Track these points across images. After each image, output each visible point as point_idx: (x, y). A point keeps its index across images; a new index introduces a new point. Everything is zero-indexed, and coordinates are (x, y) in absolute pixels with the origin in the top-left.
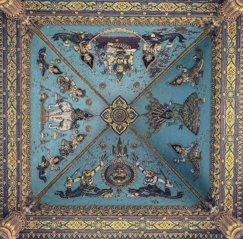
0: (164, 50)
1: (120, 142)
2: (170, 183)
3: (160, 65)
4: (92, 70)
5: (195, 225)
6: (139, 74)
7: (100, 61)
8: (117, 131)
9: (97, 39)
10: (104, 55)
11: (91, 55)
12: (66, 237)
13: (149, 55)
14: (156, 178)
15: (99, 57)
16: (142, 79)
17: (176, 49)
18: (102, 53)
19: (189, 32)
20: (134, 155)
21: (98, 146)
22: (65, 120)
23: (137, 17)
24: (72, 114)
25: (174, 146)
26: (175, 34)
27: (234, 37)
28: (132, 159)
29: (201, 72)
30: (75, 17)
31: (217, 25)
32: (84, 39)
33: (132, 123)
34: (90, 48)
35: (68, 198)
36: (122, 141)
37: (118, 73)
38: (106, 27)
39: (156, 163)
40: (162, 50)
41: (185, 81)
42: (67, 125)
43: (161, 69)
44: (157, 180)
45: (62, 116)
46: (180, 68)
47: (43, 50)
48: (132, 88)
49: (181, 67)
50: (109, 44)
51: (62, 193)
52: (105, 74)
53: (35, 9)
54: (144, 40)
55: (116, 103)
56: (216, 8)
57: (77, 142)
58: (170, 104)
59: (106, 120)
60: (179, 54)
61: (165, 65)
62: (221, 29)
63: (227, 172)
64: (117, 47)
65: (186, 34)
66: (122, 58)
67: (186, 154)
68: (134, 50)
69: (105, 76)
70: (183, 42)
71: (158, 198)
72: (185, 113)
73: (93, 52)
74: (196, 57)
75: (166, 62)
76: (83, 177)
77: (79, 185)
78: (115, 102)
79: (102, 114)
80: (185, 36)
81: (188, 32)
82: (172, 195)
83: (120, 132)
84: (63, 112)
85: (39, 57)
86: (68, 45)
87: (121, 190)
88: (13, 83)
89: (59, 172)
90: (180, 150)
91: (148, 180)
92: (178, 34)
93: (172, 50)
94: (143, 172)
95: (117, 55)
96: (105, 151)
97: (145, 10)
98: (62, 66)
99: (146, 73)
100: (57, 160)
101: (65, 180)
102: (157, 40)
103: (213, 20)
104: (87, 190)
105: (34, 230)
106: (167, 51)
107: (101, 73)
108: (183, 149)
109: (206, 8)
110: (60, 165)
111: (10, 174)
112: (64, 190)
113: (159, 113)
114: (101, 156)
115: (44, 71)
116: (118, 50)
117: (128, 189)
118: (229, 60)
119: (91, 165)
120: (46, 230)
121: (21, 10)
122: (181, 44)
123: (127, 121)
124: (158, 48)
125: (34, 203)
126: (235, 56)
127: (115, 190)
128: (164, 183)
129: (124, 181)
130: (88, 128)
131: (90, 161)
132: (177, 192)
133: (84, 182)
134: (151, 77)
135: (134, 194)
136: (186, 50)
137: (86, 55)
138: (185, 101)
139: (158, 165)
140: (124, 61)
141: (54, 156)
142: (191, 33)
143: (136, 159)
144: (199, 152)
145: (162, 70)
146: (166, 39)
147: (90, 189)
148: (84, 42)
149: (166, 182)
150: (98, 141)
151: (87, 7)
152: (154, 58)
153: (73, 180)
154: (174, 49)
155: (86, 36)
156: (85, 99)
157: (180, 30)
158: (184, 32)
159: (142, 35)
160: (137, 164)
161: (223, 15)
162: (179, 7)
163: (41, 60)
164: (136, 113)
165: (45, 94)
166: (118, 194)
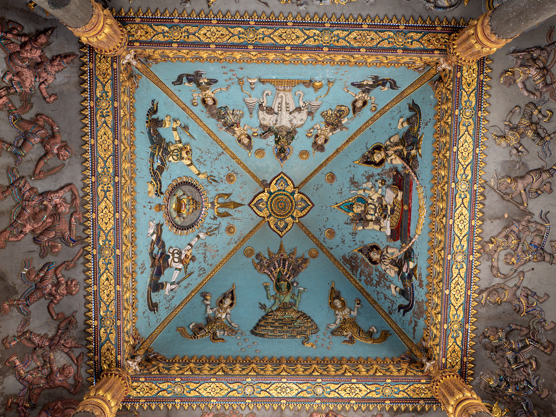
0: (387, 280)
1: (237, 205)
2: (172, 290)
3: (362, 272)
4: (358, 162)
5: (108, 336)
6: (348, 238)
7: (372, 176)
8: (255, 201)
9: (408, 175)
10: (382, 184)
11: (382, 162)
12: (83, 123)
13: (379, 257)
14: (180, 266)
15: (378, 174)
16: (342, 244)
17: (388, 299)
18: (385, 181)
19: (415, 322)
20: (216, 229)
21: (231, 170)
22: (276, 116)
23: (445, 244)
24: (286, 128)
25: (232, 294)
26: (413, 300)
27: (408, 394)
28: (210, 226)
29: (351, 340)
30: (448, 146)
31: (427, 367)
32: (409, 154)
33: (268, 225)
34: (394, 162)
35: (147, 122)
36: (240, 208)
37: (352, 205)
38: (429, 193)
39: (204, 265)
40: (387, 277)
41: (337, 312)
42: (269, 120)
43: (357, 273)
44: (176, 269)
45: (284, 112)
46: (358, 304)
47: (394, 85)
48: (327, 227)
49: (359, 306)
50: (400, 194)
51: (155, 112)
52: (350, 183)
53: (464, 81)
54: (405, 250)
55: (302, 199)
56: (453, 367)
57: (239, 134)
58: (300, 288)
59: (274, 182)
60: (380, 303)
61: (363, 281)
62: (420, 374)
63: (195, 385)
64: (395, 206)
65: (411, 317)
66: (375, 212)
67: (219, 315)
68: (389, 233)
69: (348, 184)
70: (399, 311)
71: (149, 271)
72: (287, 313)
73: (387, 165)
74: (375, 330)
75: (367, 282)
76: (180, 145)
77: (167, 141)
78: (305, 198)
79: (283, 176)
80: (409, 314)
81: (416, 320)
82: (153, 294)
83: (255, 205)
84: (291, 113)
85: (383, 80)
86: (399, 127)
87: (160, 210)
88: (345, 40)
89: (189, 104)
90: (225, 306)
91: (177, 253)
92: (413, 304)
93: (386, 292)
94: (189, 244)
95: (382, 206)
96: (222, 181)
97: (455, 259)
98: (367, 113)
99: (350, 250)
100: (210, 102)
101: (176, 117)
102: (404, 270)
103: (434, 362)
104: (160, 154)
105: (95, 69)
106: (385, 285)
107: (352, 177)
108: (228, 310)
109: (454, 351)
110: (201, 106)
111: (192, 30)
112: (160, 115)
113: (286, 270)
114: (214, 174)
115: (360, 86)
116: (389, 207)
117: (161, 223)
118: (373, 388)
119: (200, 158)
120: (96, 90)
121: (463, 59)
122: (396, 307)
123: (272, 218)
124: (392, 273)
125: (139, 66)
126: (378, 396)
127: (161, 200)
128: (172, 281)
129: (174, 214)
130: (260, 152)
131: (206, 157)
132: (158, 302)
133: (172, 148)
134: (344, 257)
135: (154, 233)
136: (386, 314)
137: (383, 155)
138: (304, 314)
139: (201, 269)
140: (372, 215)
141: (216, 99)
142: (413, 324)
143: (210, 232)
144: (224, 337)
145: (354, 275)
146: (404, 285)
147: (161, 160)
148: (405, 153)
149: (172, 284)
150: (240, 169)
151: (463, 166)
152: (375, 263)
153: (175, 129)
154: (388, 295)
155: (415, 157)
156: (311, 149)
157: (419, 308)
158: (415, 313)
159: (414, 248)
160: (202, 235)
161: (442, 379)
162: (457, 310)
163: (378, 82)
164: (285, 231)
165: (321, 86)
166: (153, 205)
